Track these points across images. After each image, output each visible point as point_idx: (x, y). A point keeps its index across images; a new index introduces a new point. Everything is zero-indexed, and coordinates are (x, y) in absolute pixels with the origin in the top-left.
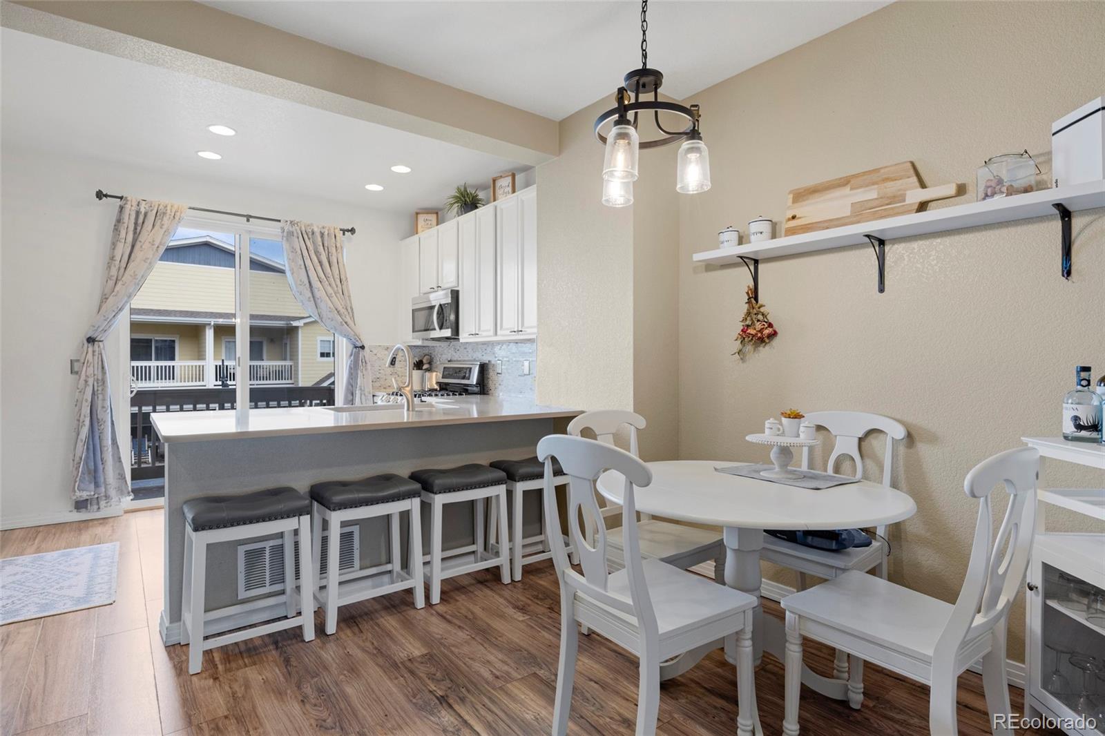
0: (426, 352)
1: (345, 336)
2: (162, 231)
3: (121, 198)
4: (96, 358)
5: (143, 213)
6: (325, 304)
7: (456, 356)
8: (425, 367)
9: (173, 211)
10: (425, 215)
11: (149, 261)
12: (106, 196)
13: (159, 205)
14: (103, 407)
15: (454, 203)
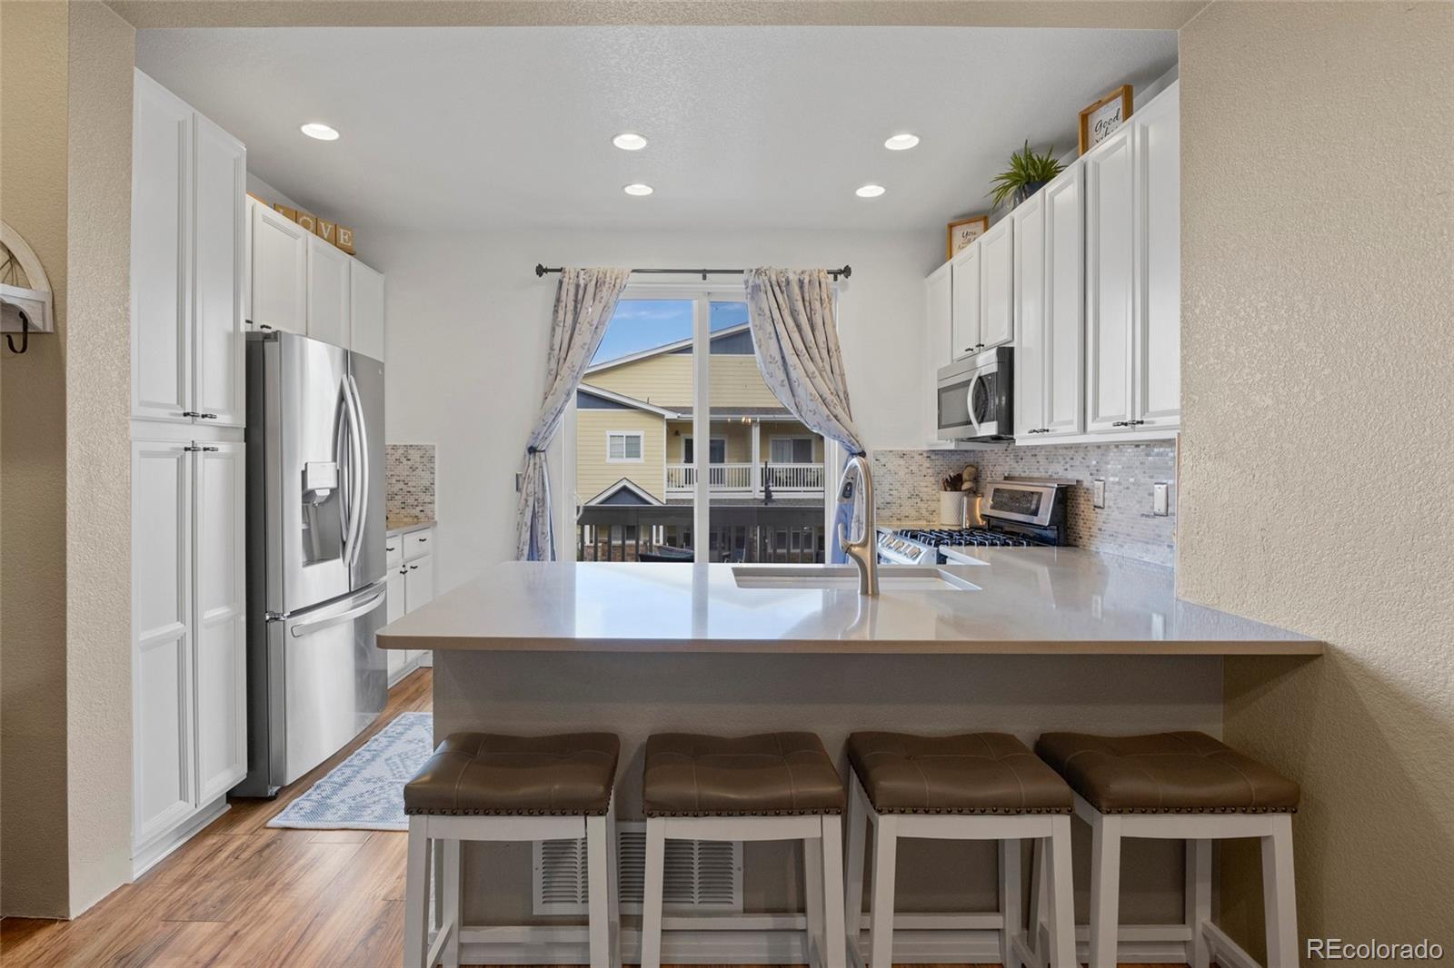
0: (971, 460)
1: (835, 437)
2: (602, 305)
3: (560, 270)
4: (537, 471)
5: (582, 285)
6: (805, 388)
7: (1018, 470)
8: (966, 486)
9: (614, 278)
10: (965, 226)
11: (586, 347)
12: (546, 270)
13: (599, 272)
14: (543, 533)
15: (1011, 186)
